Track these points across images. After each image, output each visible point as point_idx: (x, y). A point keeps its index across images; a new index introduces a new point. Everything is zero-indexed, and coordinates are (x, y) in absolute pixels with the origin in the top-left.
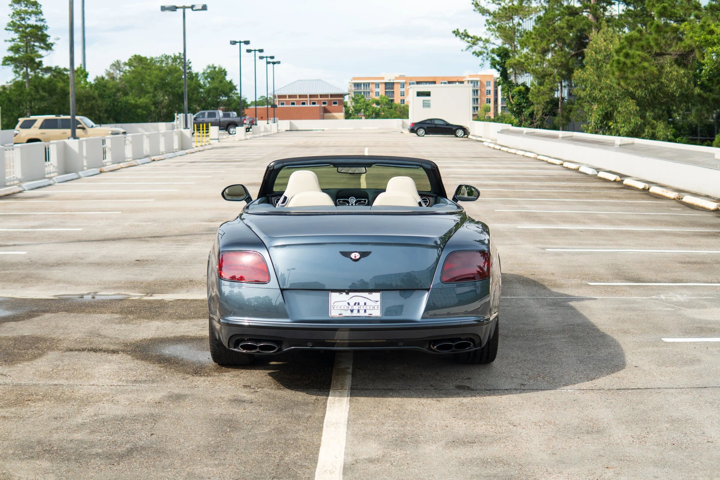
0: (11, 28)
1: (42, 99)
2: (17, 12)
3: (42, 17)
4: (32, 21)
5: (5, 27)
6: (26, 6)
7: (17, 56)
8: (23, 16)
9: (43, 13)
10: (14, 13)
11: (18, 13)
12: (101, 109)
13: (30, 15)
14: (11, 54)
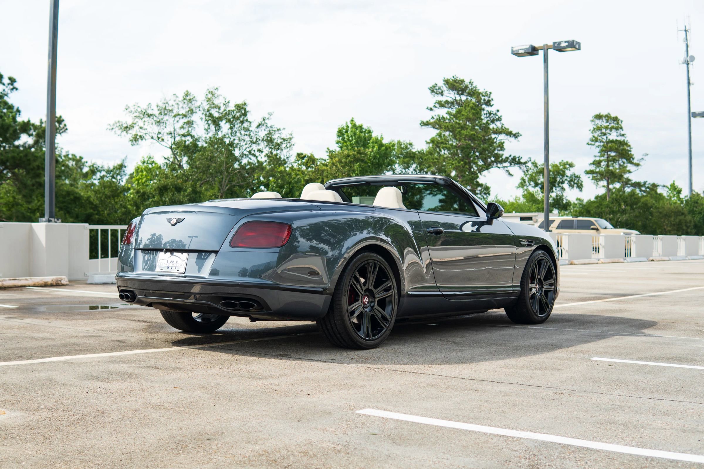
0: (593, 143)
1: (624, 212)
2: (598, 127)
3: (622, 133)
4: (613, 136)
5: (587, 142)
6: (607, 121)
7: (598, 170)
8: (604, 131)
9: (624, 128)
10: (594, 129)
11: (599, 129)
12: (689, 225)
13: (611, 131)
14: (593, 168)
